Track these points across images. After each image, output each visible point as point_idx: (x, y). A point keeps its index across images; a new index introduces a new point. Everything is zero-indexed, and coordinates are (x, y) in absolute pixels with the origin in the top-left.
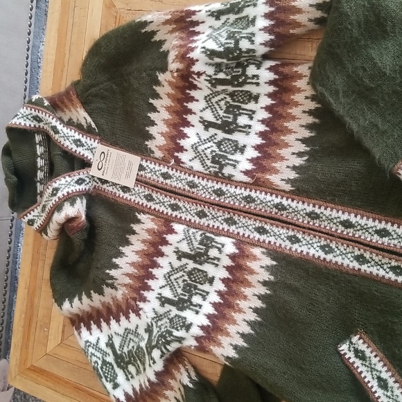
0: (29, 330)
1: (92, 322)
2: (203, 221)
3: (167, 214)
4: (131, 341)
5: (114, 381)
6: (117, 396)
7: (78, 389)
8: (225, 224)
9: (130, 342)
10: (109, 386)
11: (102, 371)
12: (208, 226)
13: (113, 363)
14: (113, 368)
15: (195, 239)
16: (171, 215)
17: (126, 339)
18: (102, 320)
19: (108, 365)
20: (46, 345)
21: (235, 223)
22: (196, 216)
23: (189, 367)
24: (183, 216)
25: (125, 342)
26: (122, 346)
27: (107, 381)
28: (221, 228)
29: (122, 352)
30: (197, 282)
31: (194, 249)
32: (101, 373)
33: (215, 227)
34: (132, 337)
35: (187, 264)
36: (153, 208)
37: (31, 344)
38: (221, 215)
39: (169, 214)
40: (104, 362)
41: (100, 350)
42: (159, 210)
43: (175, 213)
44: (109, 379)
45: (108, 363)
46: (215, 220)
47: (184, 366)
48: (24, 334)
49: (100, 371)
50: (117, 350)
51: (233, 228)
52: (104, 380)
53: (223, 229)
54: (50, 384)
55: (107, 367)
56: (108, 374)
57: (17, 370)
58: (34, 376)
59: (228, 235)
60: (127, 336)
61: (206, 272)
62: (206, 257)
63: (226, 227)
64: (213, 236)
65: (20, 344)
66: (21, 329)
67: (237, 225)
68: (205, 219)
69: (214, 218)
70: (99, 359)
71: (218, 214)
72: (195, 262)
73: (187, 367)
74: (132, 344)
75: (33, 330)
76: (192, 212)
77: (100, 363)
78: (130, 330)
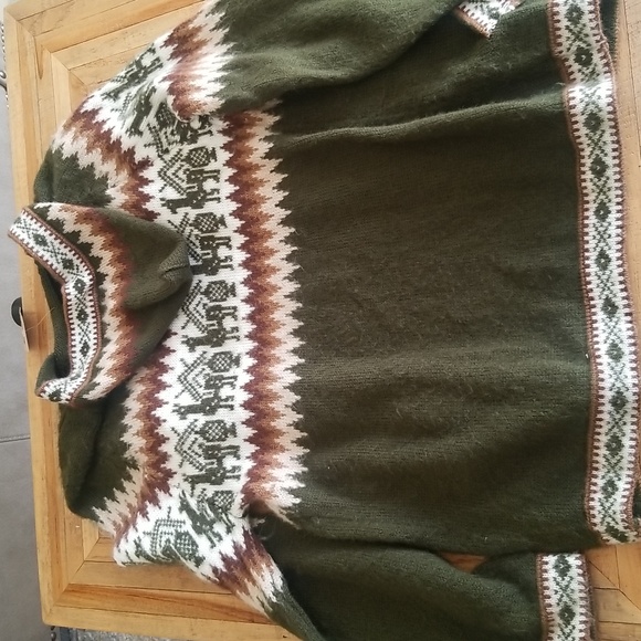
0: (57, 535)
7: (132, 595)
20: (81, 549)
37: (63, 555)
48: (52, 544)
54: (96, 603)
57: (52, 599)
58: (74, 599)
65: (49, 560)
66: (46, 538)
75: (61, 534)
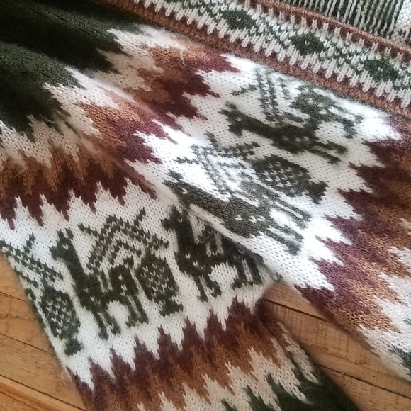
1: (18, 200)
2: (311, 59)
3: (216, 32)
4: (122, 248)
5: (70, 336)
6: (75, 369)
8: (365, 73)
9: (117, 250)
10: (59, 345)
11: (45, 311)
12: (321, 73)
13: (72, 294)
14: (70, 306)
15: (285, 92)
16: (227, 36)
17: (109, 241)
18: (43, 197)
19: (59, 299)
21: (393, 75)
22: (292, 47)
23: (294, 348)
24: (258, 43)
25: (106, 247)
26: (95, 257)
27: (55, 334)
28: (353, 82)
29: (96, 272)
30: (279, 189)
31: (278, 117)
32: (43, 317)
33: (340, 79)
34: (125, 238)
35: (256, 145)
36: (179, 16)
38: (359, 50)
39: (221, 35)
40: (50, 293)
41: (37, 265)
42: (194, 23)
43: (235, 35)
44: (59, 331)
45: (60, 293)
46: (341, 60)
47: (284, 344)
49: (40, 312)
50: (85, 267)
51: (385, 86)
52: (48, 330)
53: (360, 86)
55: (56, 302)
56: (58, 318)
59: (372, 100)
60: (111, 235)
61: (304, 171)
62: (306, 139)
63: (367, 81)
64: (332, 96)
67: (398, 82)
68: (315, 56)
69: (339, 54)
70: (36, 284)
71: (353, 48)
72: (279, 143)
73: (289, 349)
74: (123, 254)
76: (283, 36)
77: (38, 293)
78: (121, 221)
